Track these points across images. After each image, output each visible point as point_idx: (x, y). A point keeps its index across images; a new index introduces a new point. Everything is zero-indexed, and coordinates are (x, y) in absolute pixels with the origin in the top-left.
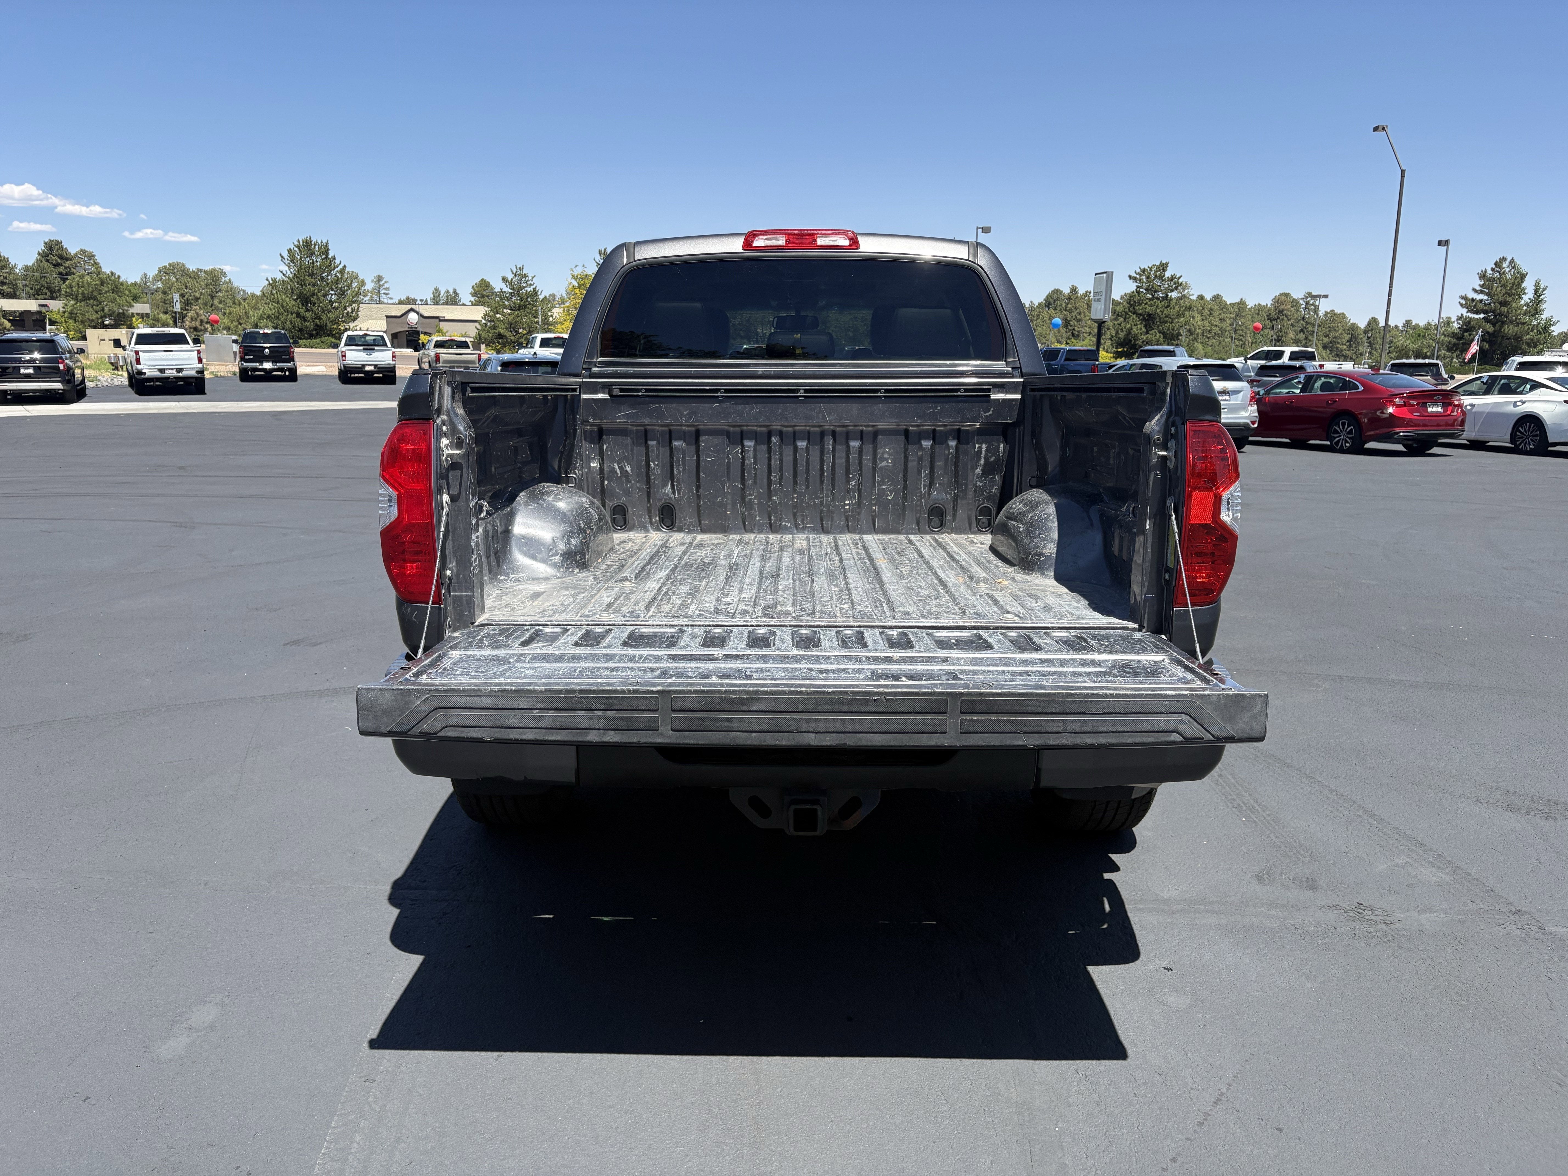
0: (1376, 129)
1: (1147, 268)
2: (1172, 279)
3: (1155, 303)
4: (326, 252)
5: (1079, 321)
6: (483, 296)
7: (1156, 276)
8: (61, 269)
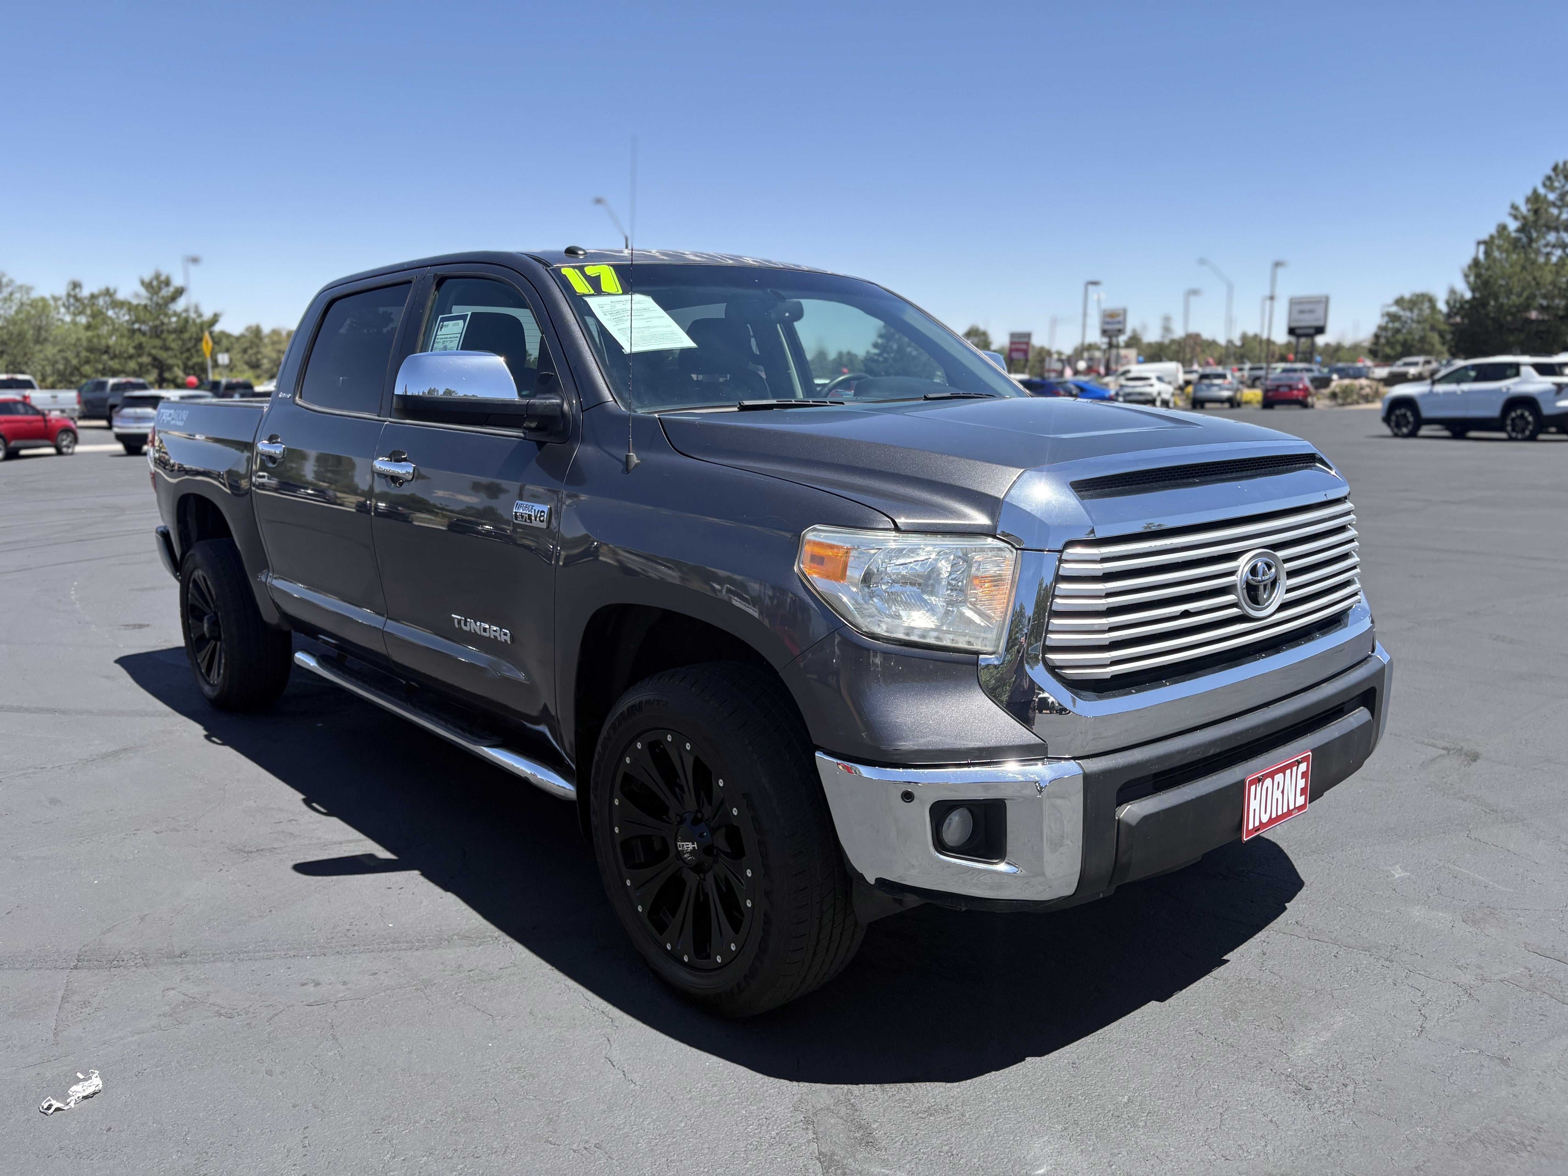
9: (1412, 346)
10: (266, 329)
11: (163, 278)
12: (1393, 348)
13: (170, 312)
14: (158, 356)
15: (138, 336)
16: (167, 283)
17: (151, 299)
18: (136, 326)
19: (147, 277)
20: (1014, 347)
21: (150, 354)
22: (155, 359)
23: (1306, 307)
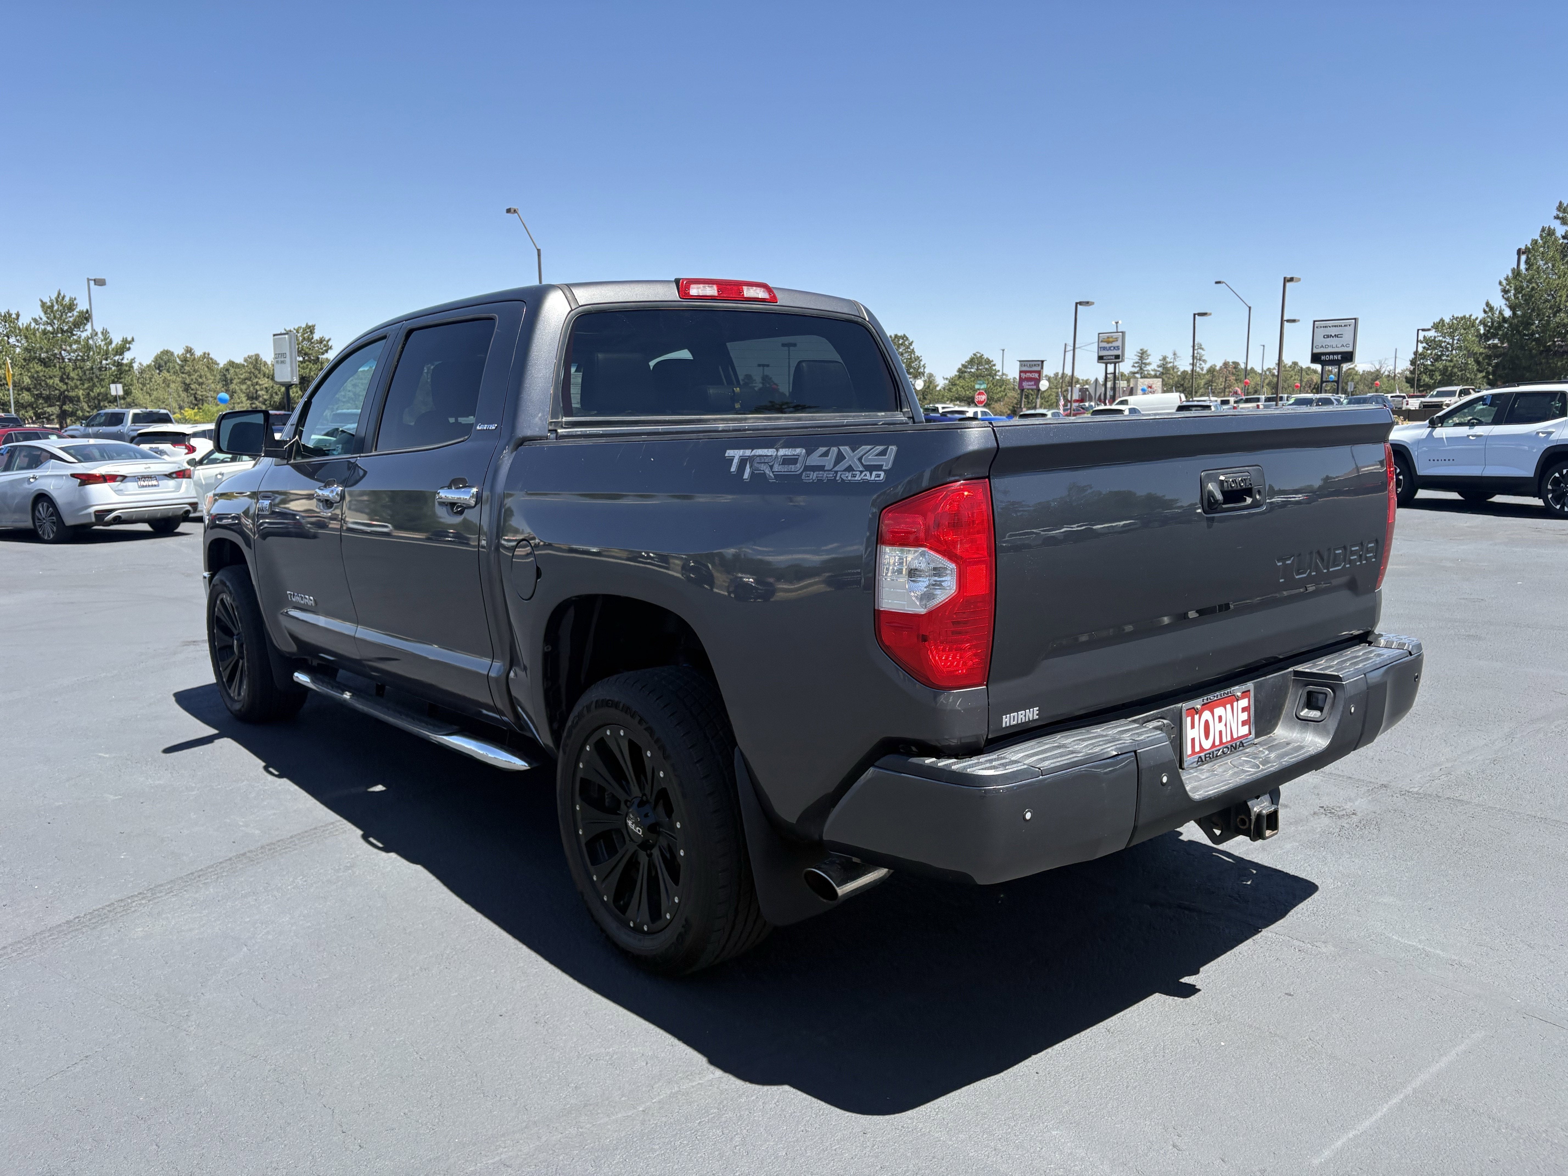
0: (509, 211)
1: (292, 329)
2: (321, 341)
3: (308, 365)
5: (201, 384)
7: (304, 338)
9: (1452, 374)
11: (66, 301)
12: (1431, 377)
13: (74, 338)
17: (51, 324)
19: (48, 297)
20: (1023, 375)
23: (1333, 331)
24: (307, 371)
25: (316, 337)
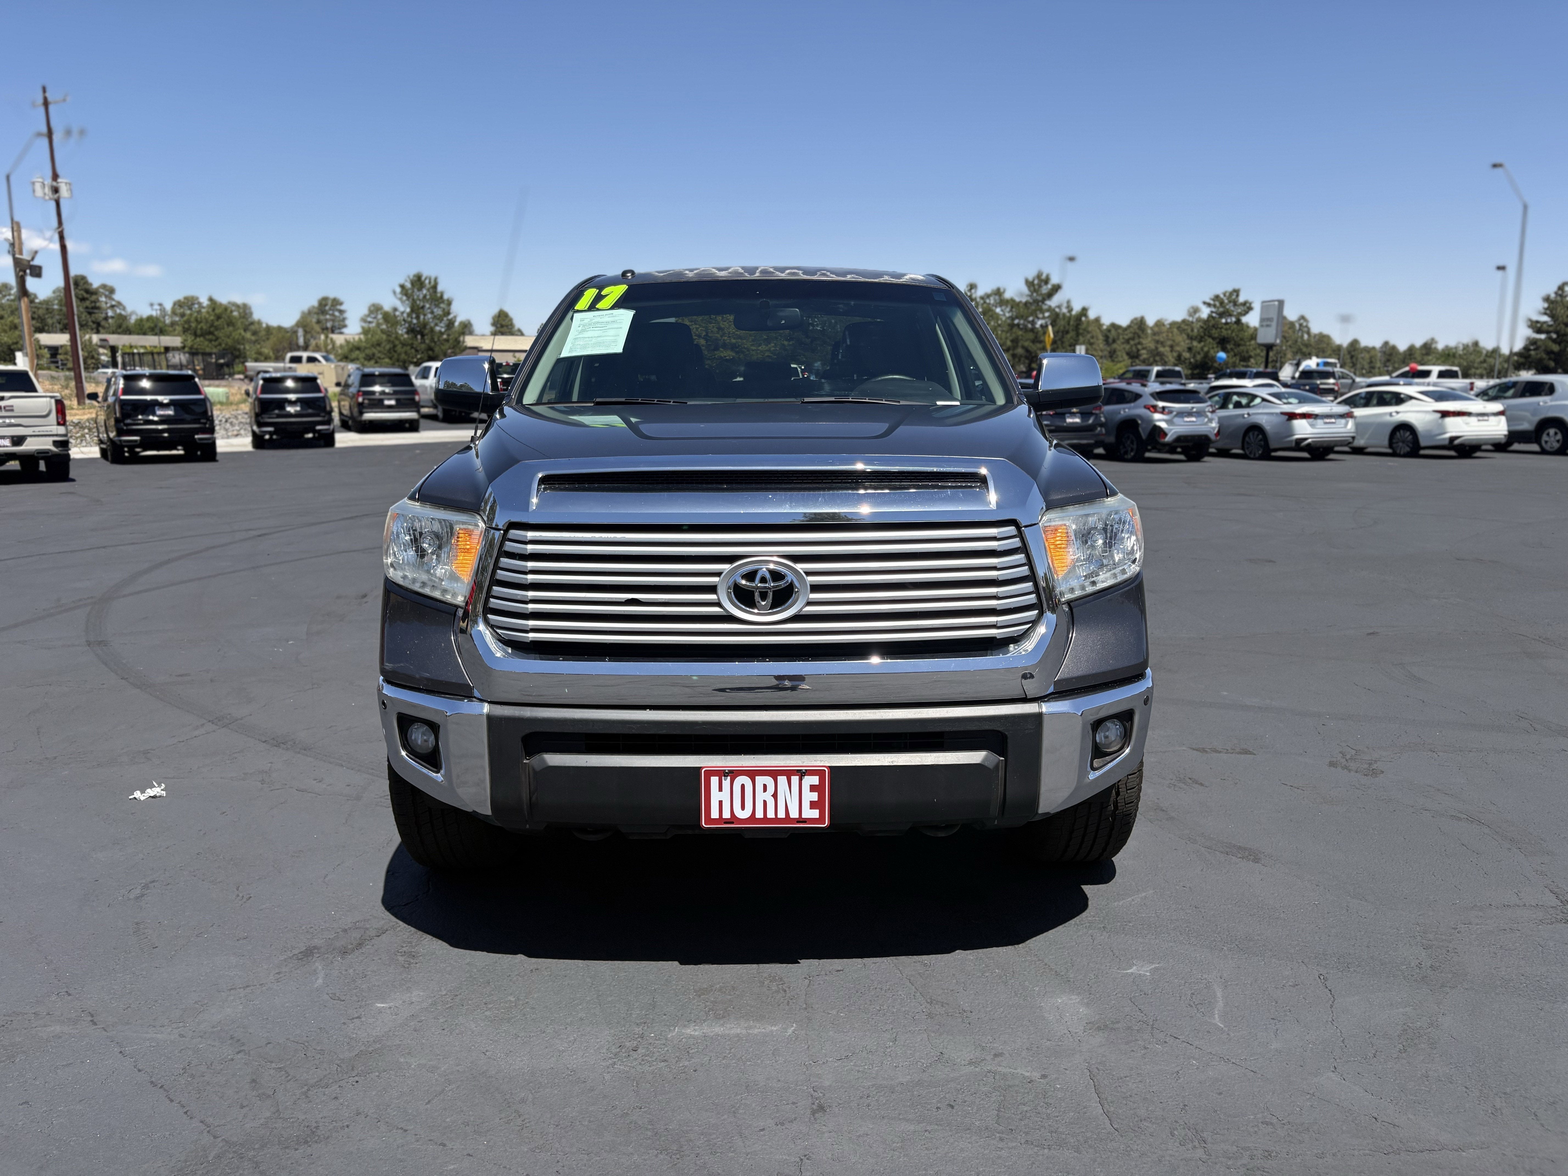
0: (1495, 166)
1: (1220, 293)
2: (1245, 304)
3: (1228, 327)
4: (435, 287)
6: (502, 326)
7: (1229, 301)
8: (87, 303)
10: (1150, 322)
11: (1044, 277)
13: (1045, 307)
14: (1030, 349)
15: (1015, 329)
16: (1047, 281)
17: (1031, 296)
18: (1016, 321)
19: (1031, 275)
21: (1023, 347)
22: (1027, 350)
24: (1230, 332)
25: (1241, 299)
